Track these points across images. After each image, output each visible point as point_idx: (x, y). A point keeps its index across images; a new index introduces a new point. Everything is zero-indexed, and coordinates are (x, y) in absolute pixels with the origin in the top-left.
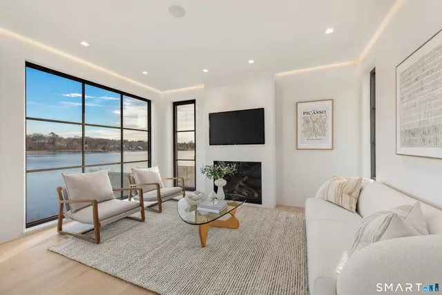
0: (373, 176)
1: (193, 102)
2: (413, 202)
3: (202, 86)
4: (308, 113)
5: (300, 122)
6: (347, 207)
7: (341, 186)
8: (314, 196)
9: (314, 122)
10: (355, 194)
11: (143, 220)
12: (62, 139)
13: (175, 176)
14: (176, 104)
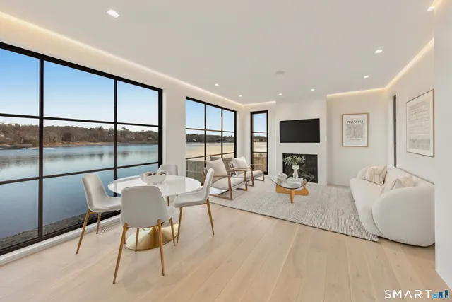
0: (395, 165)
1: (266, 112)
2: (408, 175)
3: (274, 102)
4: (350, 122)
5: (345, 127)
6: (377, 182)
7: (374, 170)
8: (355, 176)
9: (355, 128)
10: (383, 175)
11: (246, 190)
12: (131, 132)
13: (252, 163)
14: (252, 113)
